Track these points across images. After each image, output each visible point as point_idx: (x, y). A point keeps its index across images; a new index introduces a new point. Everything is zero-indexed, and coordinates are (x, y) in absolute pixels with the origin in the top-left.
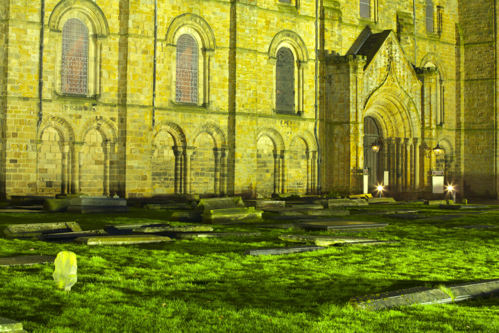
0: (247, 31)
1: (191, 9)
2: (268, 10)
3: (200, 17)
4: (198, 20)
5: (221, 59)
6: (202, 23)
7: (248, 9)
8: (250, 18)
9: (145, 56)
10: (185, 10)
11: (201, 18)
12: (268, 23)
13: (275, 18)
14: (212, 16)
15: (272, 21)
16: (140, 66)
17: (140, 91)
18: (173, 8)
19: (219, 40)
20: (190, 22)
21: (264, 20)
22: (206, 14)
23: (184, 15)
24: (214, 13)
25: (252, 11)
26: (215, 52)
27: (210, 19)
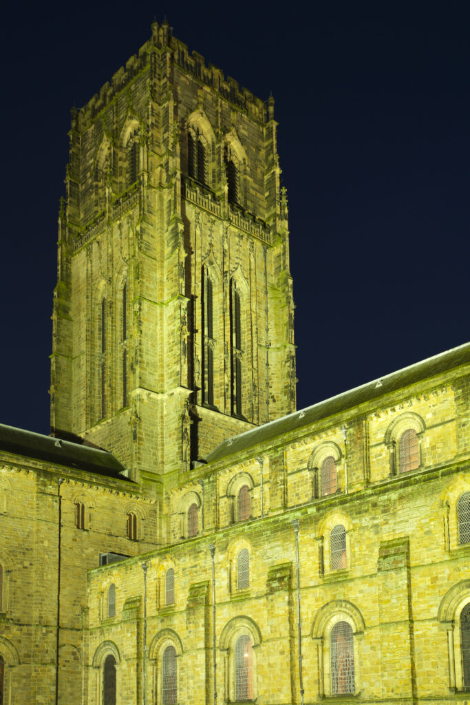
0: (394, 601)
1: (335, 596)
2: (433, 564)
3: (345, 601)
4: (344, 604)
5: (373, 640)
6: (348, 606)
7: (394, 574)
8: (397, 584)
9: (282, 656)
10: (329, 599)
11: (347, 601)
12: (434, 580)
13: (445, 571)
14: (358, 595)
15: (440, 576)
16: (279, 667)
17: (279, 690)
18: (317, 600)
19: (369, 619)
20: (337, 609)
21: (428, 579)
22: (352, 596)
23: (327, 604)
24: (361, 592)
25: (399, 575)
26: (366, 633)
27: (356, 599)
